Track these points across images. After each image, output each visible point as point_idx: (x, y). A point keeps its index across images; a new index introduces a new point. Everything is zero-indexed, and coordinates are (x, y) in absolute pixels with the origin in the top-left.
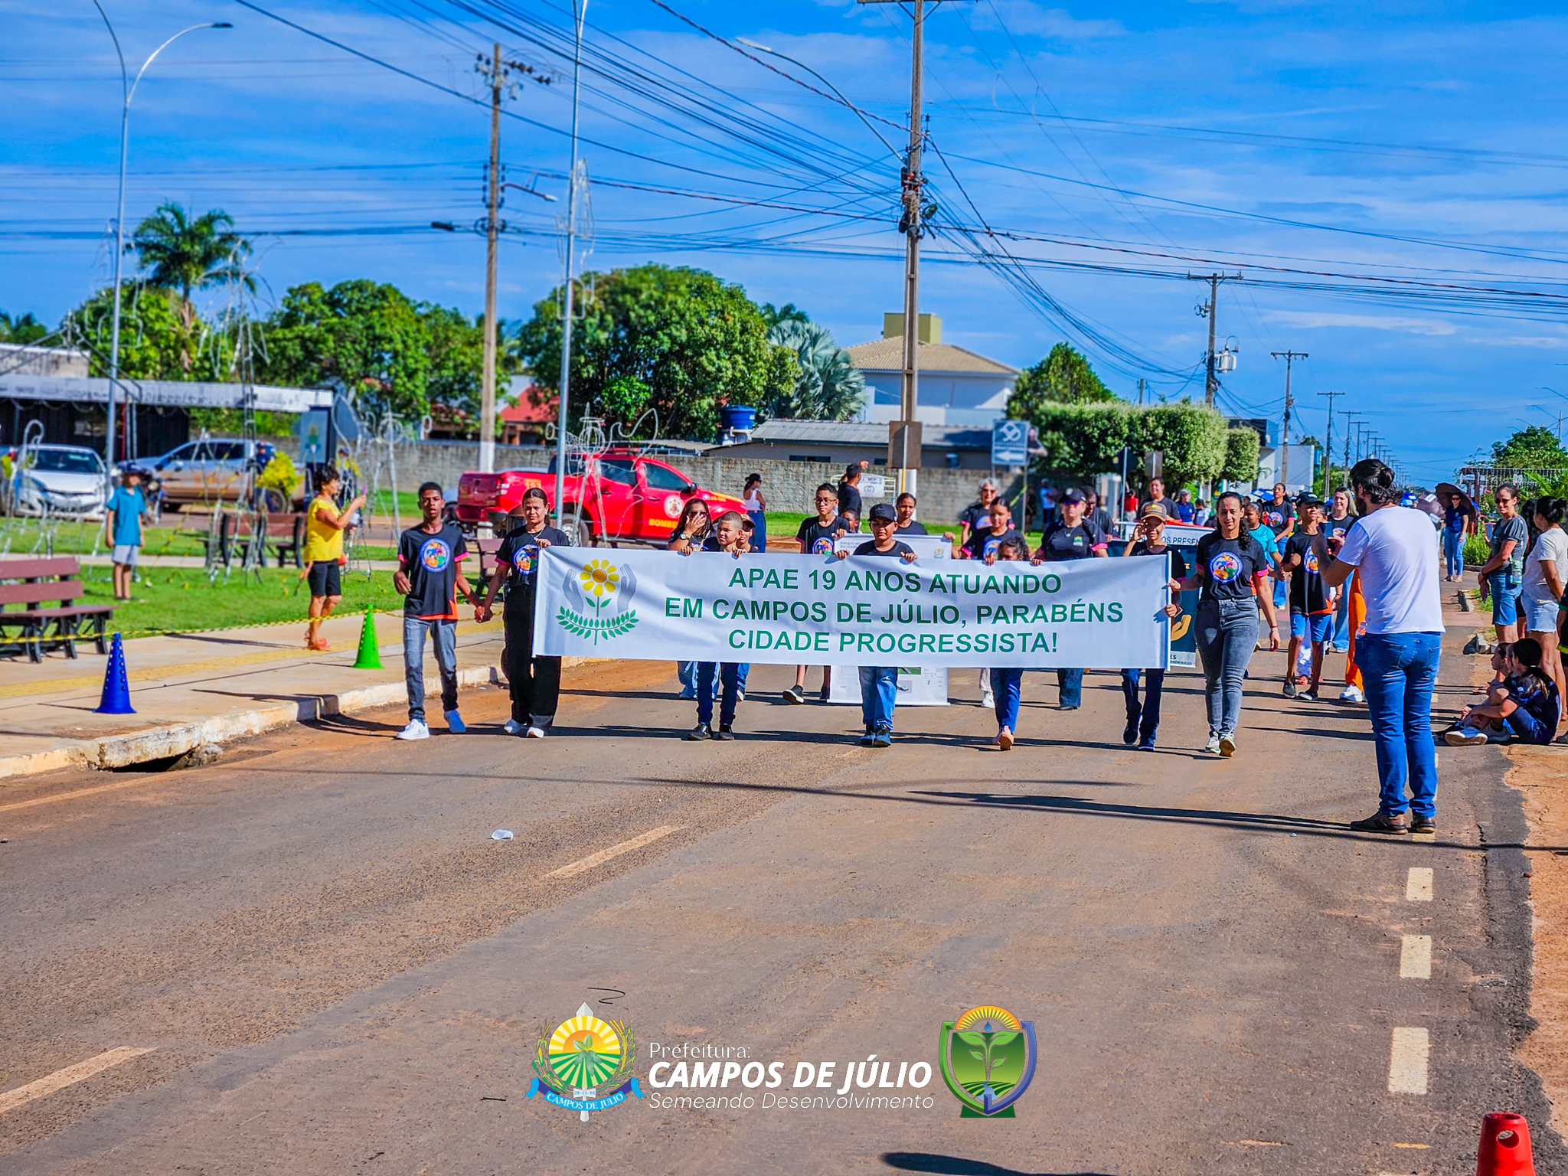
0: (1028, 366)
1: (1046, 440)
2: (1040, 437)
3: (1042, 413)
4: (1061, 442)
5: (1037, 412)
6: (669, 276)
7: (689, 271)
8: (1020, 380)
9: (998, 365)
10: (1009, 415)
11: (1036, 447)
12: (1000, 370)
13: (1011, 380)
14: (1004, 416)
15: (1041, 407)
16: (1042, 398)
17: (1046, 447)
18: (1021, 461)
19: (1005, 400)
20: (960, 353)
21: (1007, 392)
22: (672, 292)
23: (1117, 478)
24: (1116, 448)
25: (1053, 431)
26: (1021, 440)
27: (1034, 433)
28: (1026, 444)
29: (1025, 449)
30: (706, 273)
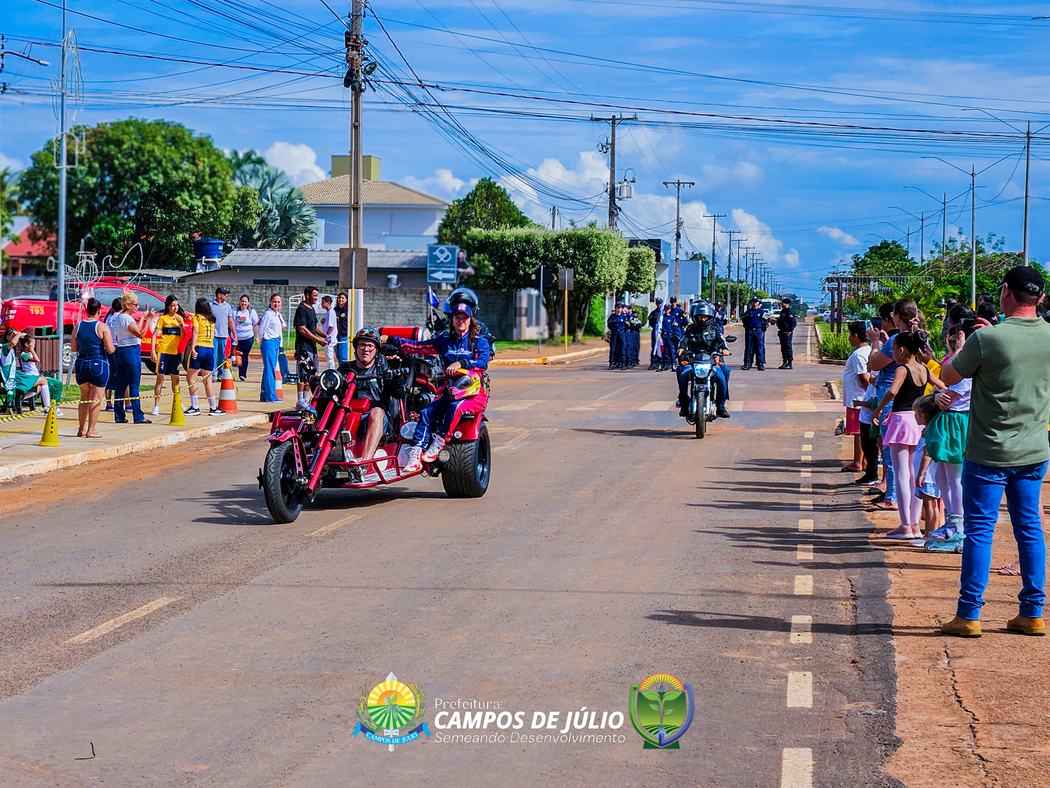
0: (456, 198)
1: (473, 260)
2: (468, 259)
3: (468, 238)
4: (486, 262)
5: (465, 238)
6: (147, 127)
7: (164, 124)
8: (451, 211)
9: (430, 198)
10: (441, 239)
11: (465, 267)
12: (432, 202)
13: (441, 210)
14: (436, 241)
15: (468, 232)
16: (468, 226)
17: (473, 267)
18: (453, 280)
19: (437, 228)
20: (397, 188)
21: (438, 222)
22: (150, 141)
23: (534, 292)
24: (534, 266)
25: (480, 254)
26: (452, 262)
27: (463, 255)
28: (456, 265)
29: (455, 269)
30: (179, 125)
